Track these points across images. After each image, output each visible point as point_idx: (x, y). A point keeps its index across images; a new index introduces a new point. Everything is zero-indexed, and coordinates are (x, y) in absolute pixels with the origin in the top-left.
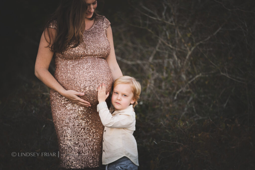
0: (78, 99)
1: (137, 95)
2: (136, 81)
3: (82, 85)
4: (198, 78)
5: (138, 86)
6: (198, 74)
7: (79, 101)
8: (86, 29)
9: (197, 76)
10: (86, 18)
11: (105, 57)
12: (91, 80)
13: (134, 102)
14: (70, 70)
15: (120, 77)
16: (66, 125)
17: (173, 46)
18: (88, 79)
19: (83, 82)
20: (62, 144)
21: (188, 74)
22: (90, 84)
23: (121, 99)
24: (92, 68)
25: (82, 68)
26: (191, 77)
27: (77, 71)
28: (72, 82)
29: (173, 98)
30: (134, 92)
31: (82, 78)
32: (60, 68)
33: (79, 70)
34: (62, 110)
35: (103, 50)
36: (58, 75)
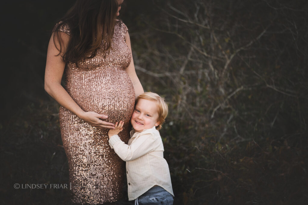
6: (240, 87)
9: (238, 90)
12: (111, 98)
14: (85, 85)
17: (208, 53)
18: (107, 97)
21: (227, 87)
23: (143, 118)
26: (231, 90)
28: (88, 99)
31: (100, 95)
32: (72, 82)
33: (96, 85)
34: (76, 134)
35: (124, 58)
36: (70, 91)
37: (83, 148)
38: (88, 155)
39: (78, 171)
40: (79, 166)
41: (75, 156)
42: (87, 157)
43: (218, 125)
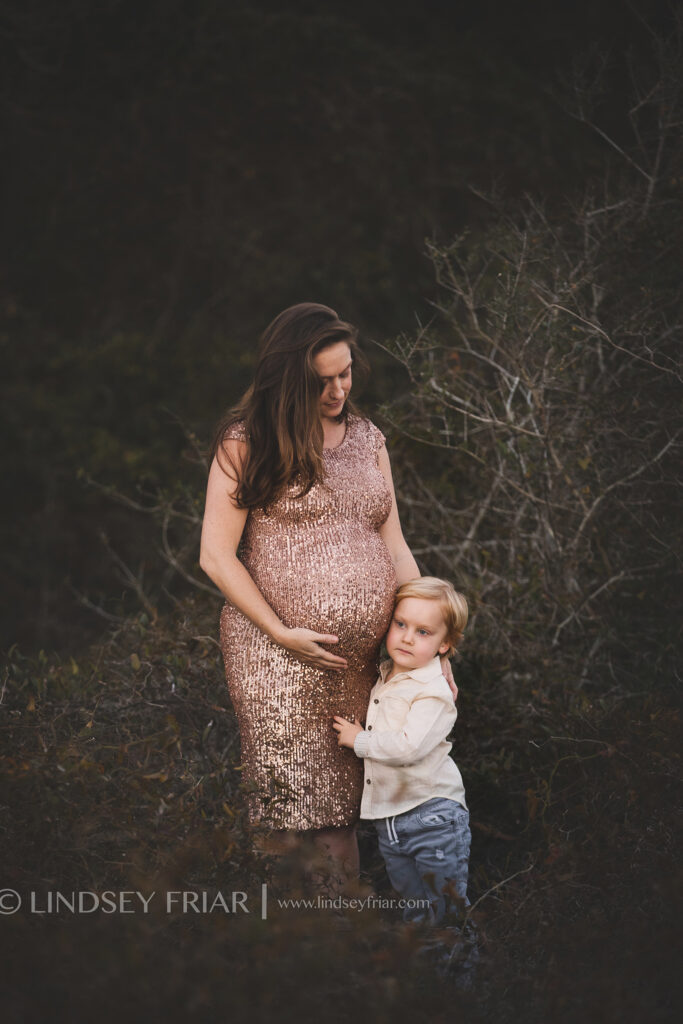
0: (321, 651)
1: (458, 630)
2: (455, 593)
3: (324, 606)
4: (614, 583)
5: (458, 604)
6: (616, 572)
7: (321, 658)
8: (327, 445)
9: (612, 580)
10: (324, 416)
11: (378, 524)
12: (350, 595)
13: (448, 648)
14: (294, 559)
15: (413, 579)
16: (273, 714)
17: (538, 495)
18: (341, 591)
19: (327, 597)
20: (260, 762)
21: (586, 572)
22: (346, 605)
23: (413, 640)
24: (352, 558)
25: (326, 557)
26: (594, 582)
27: (312, 564)
28: (297, 592)
29: (549, 643)
30: (450, 620)
31: (327, 586)
32: (262, 552)
33: (319, 562)
34: (261, 674)
35: (377, 501)
36: (255, 571)
37: (275, 704)
38: (289, 720)
39: (267, 755)
40: (268, 744)
41: (259, 721)
42: (285, 725)
43: (569, 661)
